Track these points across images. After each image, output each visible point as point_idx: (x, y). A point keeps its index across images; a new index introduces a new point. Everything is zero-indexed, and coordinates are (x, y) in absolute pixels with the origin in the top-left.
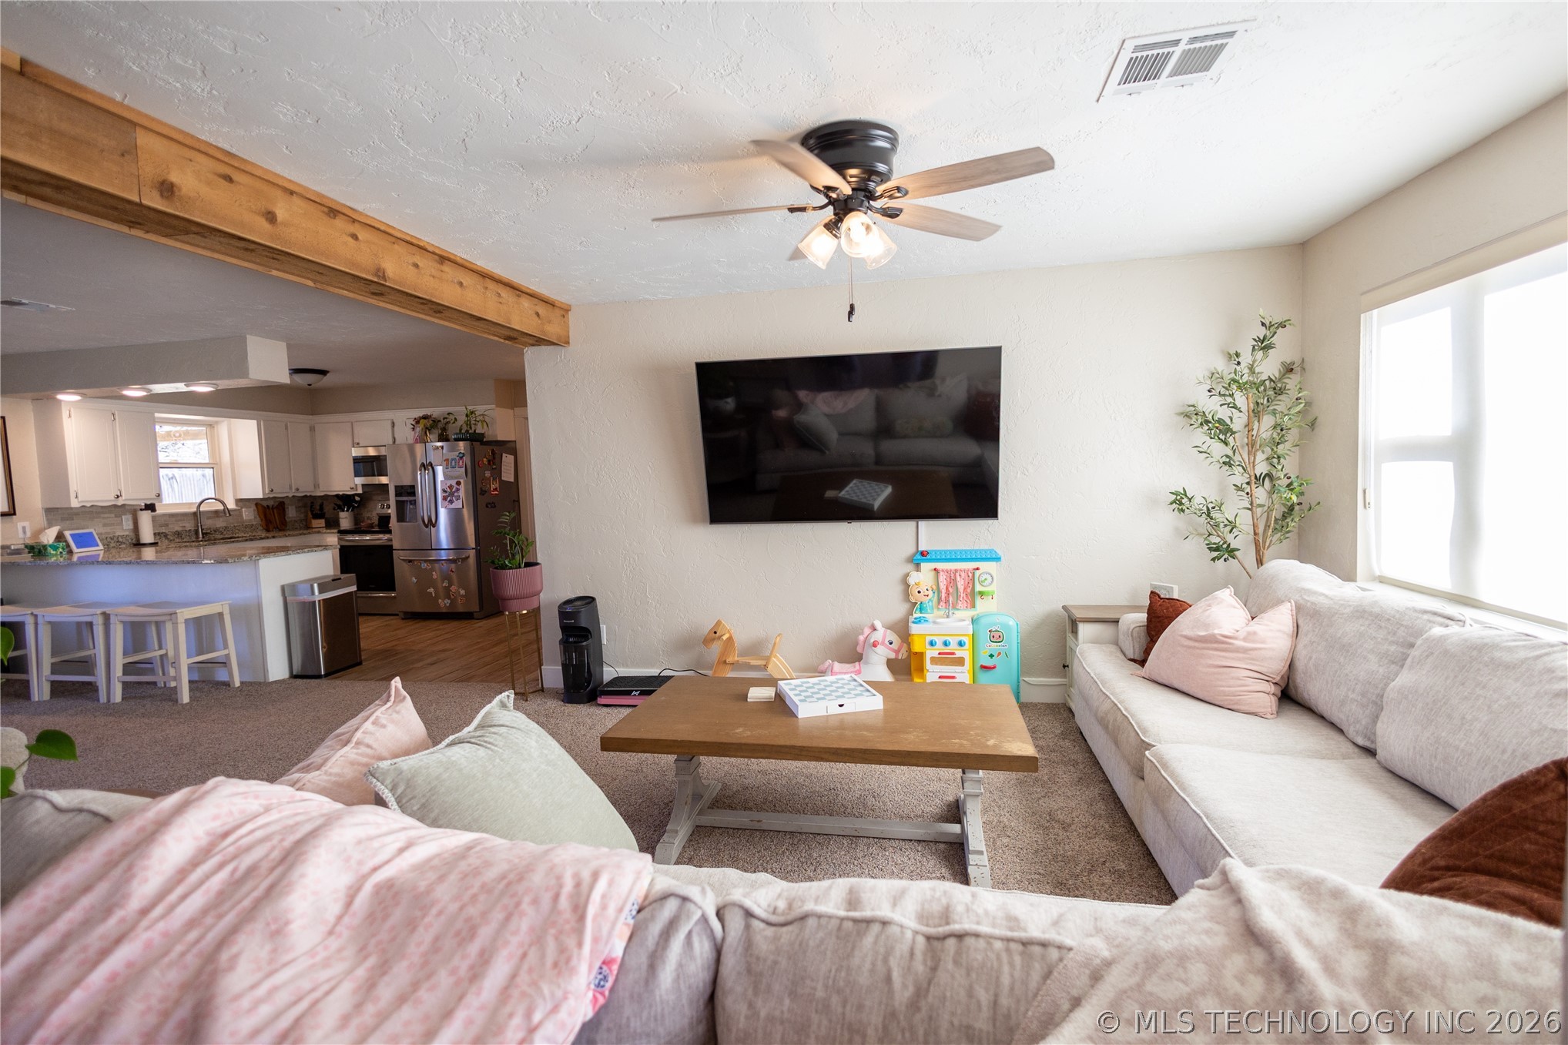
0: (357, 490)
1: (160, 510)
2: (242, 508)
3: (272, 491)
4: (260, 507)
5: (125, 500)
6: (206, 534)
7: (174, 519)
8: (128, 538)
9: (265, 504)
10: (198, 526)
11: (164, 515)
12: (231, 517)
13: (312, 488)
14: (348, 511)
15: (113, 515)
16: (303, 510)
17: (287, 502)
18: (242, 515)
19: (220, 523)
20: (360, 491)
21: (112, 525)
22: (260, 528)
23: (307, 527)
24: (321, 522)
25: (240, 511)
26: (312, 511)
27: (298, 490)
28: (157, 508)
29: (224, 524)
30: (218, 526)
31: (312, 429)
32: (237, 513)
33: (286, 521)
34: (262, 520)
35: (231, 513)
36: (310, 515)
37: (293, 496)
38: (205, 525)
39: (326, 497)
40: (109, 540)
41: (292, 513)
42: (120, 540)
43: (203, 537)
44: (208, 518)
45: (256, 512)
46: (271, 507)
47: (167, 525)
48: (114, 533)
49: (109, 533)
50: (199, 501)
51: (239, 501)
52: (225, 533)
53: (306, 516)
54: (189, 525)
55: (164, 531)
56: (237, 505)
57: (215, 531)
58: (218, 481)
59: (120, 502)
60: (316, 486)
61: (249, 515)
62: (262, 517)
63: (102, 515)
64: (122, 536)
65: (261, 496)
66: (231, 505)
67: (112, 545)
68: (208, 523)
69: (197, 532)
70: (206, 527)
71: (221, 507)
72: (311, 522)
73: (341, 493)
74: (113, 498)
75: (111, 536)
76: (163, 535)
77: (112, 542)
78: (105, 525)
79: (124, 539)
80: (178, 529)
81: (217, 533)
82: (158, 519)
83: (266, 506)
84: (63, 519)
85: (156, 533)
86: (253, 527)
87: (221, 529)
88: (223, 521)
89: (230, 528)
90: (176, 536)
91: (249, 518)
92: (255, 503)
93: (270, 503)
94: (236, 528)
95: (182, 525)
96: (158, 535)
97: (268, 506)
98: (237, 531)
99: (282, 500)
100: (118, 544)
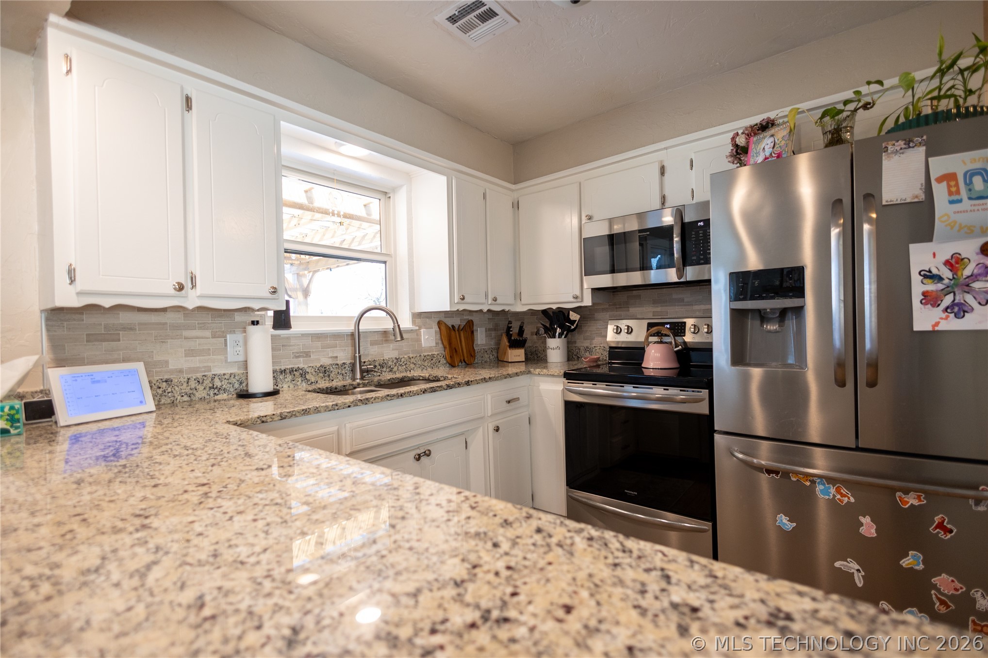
0: (582, 301)
1: (297, 327)
2: (420, 328)
3: (463, 299)
4: (443, 328)
5: (201, 297)
6: (368, 371)
7: (319, 344)
8: (233, 380)
9: (450, 322)
10: (355, 357)
11: (304, 335)
12: (403, 343)
13: (510, 300)
14: (560, 336)
15: (208, 333)
16: (493, 334)
17: (475, 319)
18: (420, 341)
19: (389, 352)
20: (588, 301)
21: (207, 352)
22: (443, 361)
23: (500, 361)
24: (518, 354)
25: (417, 332)
26: (509, 336)
27: (495, 300)
28: (292, 323)
29: (394, 354)
30: (386, 357)
31: (516, 205)
32: (414, 336)
33: (474, 350)
34: (445, 348)
35: (405, 336)
36: (505, 341)
37: (489, 311)
38: (367, 355)
39: (532, 312)
40: (193, 384)
41: (481, 338)
42: (217, 383)
43: (362, 378)
44: (373, 343)
45: (438, 336)
46: (457, 327)
47: (307, 354)
48: (209, 369)
49: (195, 370)
50: (356, 314)
51: (419, 316)
52: (395, 369)
53: (498, 343)
54: (344, 355)
55: (301, 366)
56: (414, 323)
57: (382, 366)
58: (390, 284)
59: (191, 300)
60: (518, 296)
61: (430, 339)
62: (446, 343)
63: (186, 333)
64: (221, 377)
65: (447, 308)
66: (406, 323)
67: (201, 393)
68: (372, 352)
69: (353, 365)
70: (370, 358)
71: (389, 325)
72: (505, 353)
73: (554, 307)
74: (173, 292)
75: (199, 375)
76: (289, 378)
77: (201, 387)
78: (190, 353)
79: (225, 382)
80: (326, 361)
81: (384, 369)
82: (293, 342)
83: (450, 326)
84: (92, 338)
85: (281, 372)
86: (434, 359)
87: (390, 363)
88: (393, 350)
89: (403, 360)
90: (321, 375)
91: (428, 345)
92: (437, 320)
93: (456, 322)
94: (412, 360)
95: (331, 355)
96: (281, 377)
97: (453, 326)
98: (412, 366)
99: (470, 318)
100: (212, 392)
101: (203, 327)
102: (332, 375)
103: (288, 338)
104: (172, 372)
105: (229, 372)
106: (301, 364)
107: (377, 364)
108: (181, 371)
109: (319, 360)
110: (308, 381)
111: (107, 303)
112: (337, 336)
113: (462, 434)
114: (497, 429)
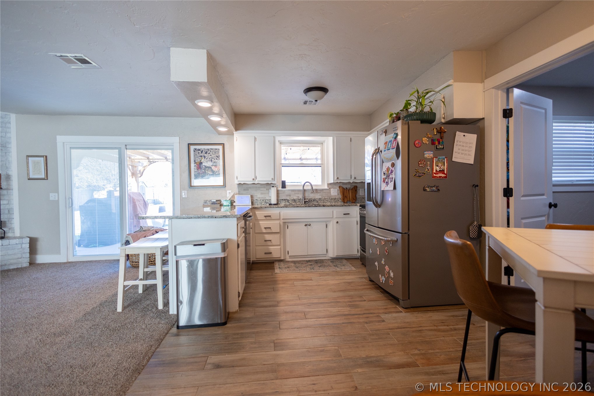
1: (288, 188)
2: (331, 188)
3: (338, 178)
4: (341, 189)
5: (258, 181)
7: (293, 193)
8: (270, 201)
10: (305, 197)
11: (289, 190)
12: (324, 193)
15: (265, 189)
17: (359, 185)
18: (331, 193)
19: (317, 196)
21: (266, 194)
22: (341, 200)
27: (355, 178)
28: (286, 186)
29: (319, 197)
30: (316, 198)
32: (328, 191)
34: (342, 196)
35: (324, 191)
38: (309, 197)
40: (262, 201)
41: (362, 193)
42: (267, 201)
45: (339, 191)
46: (348, 188)
47: (290, 196)
48: (265, 198)
50: (303, 184)
51: (330, 184)
52: (319, 202)
54: (301, 196)
55: (287, 199)
56: (328, 187)
57: (314, 200)
58: (323, 174)
59: (256, 182)
61: (335, 192)
62: (342, 194)
68: (311, 196)
69: (305, 200)
75: (263, 199)
76: (284, 201)
77: (263, 202)
78: (262, 194)
79: (268, 201)
80: (295, 198)
81: (315, 202)
82: (286, 192)
83: (345, 188)
84: (244, 190)
85: (282, 200)
86: (336, 200)
87: (317, 200)
88: (319, 195)
89: (322, 199)
90: (293, 201)
91: (334, 194)
92: (339, 186)
93: (348, 186)
94: (326, 199)
95: (297, 196)
96: (282, 201)
97: (346, 188)
98: (326, 201)
99: (356, 185)
100: (265, 203)
101: (264, 188)
102: (296, 202)
103: (285, 191)
104: (258, 198)
105: (269, 199)
106: (288, 198)
107: (312, 200)
108: (260, 198)
109: (293, 197)
110: (289, 203)
111: (242, 183)
112: (299, 191)
113: (326, 221)
114: (337, 222)
